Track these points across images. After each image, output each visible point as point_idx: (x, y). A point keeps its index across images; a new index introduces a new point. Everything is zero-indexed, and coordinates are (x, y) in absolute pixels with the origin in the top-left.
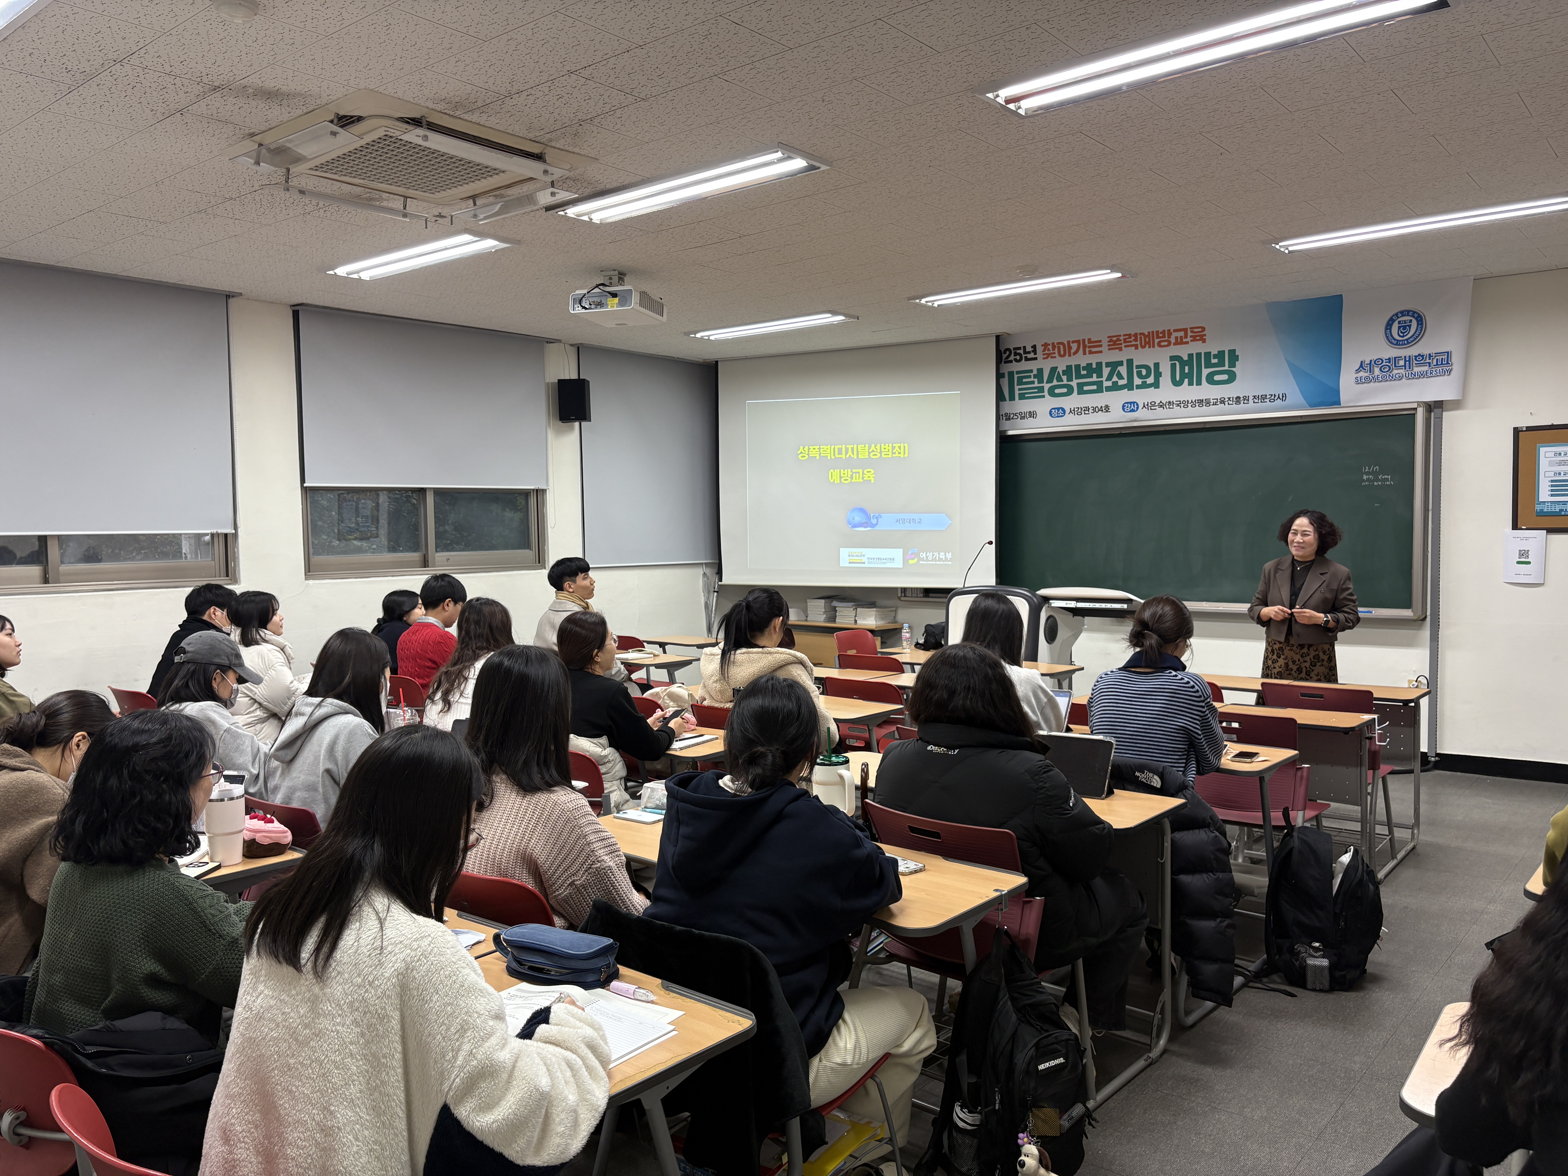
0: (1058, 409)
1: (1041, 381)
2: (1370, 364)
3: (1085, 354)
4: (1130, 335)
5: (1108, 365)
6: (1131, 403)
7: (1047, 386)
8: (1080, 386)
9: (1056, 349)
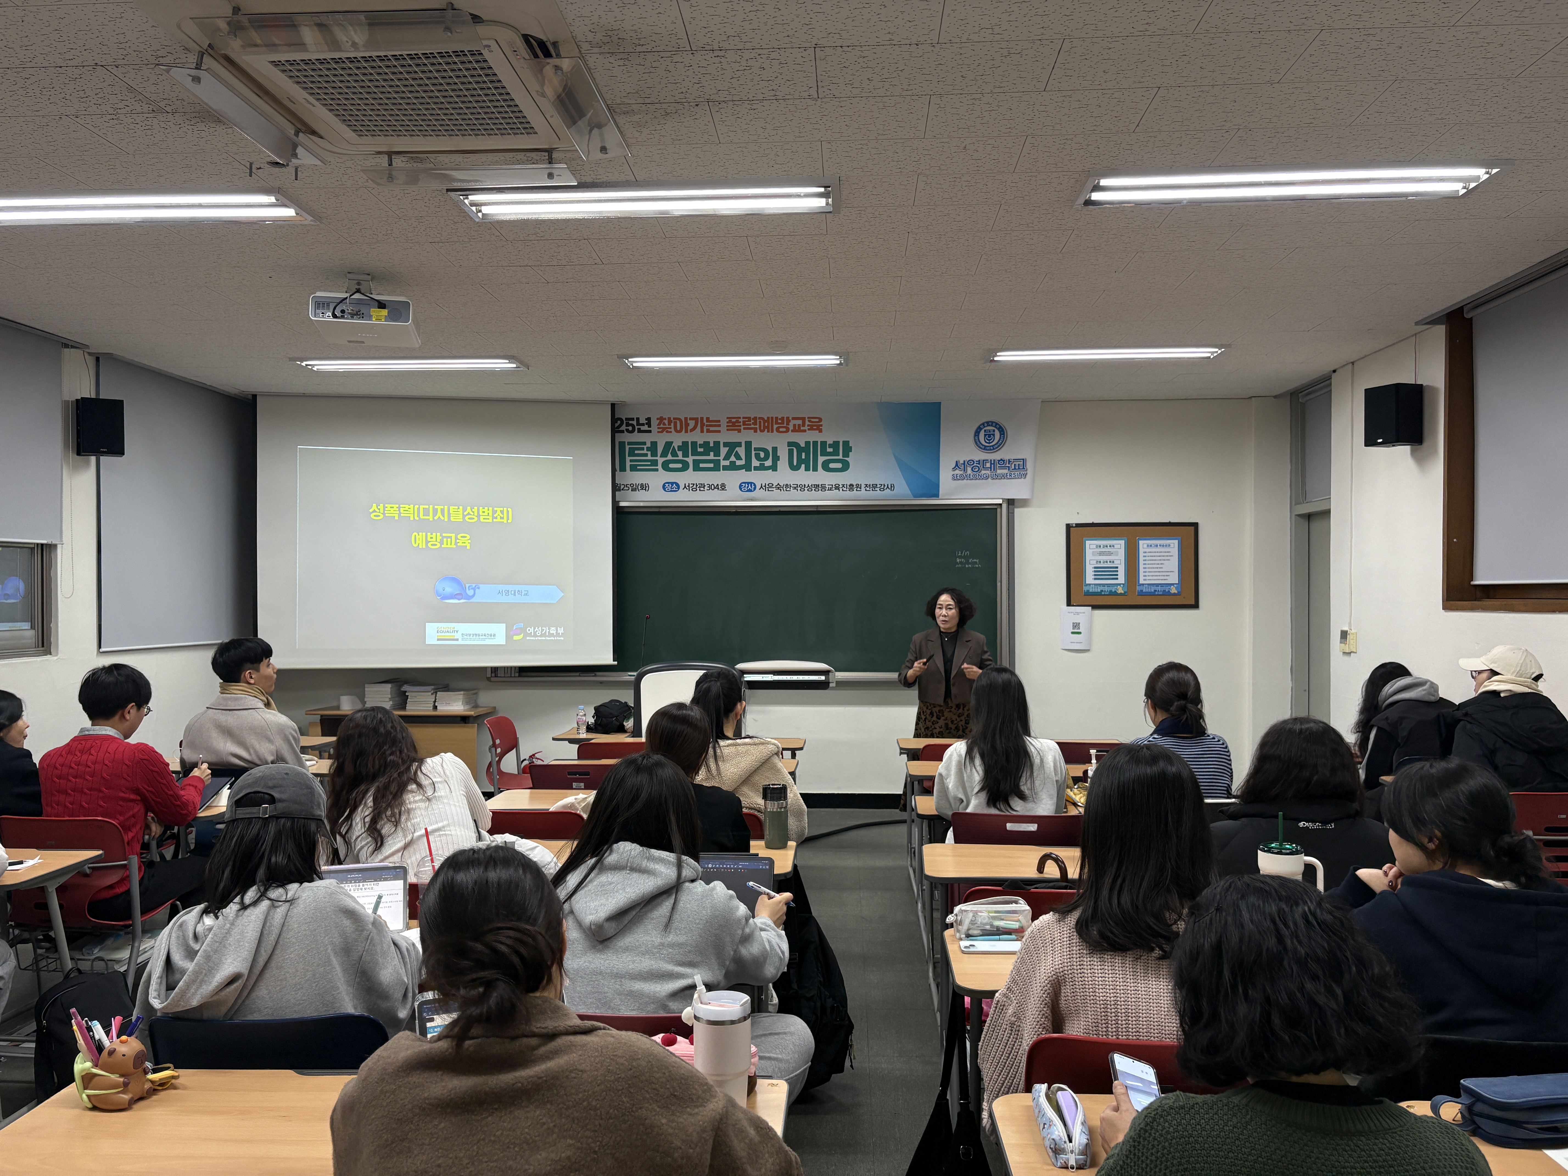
0: (672, 483)
1: (654, 454)
2: (964, 464)
3: (702, 431)
4: (749, 419)
5: (725, 444)
6: (748, 483)
7: (661, 460)
8: (696, 463)
9: (672, 424)
